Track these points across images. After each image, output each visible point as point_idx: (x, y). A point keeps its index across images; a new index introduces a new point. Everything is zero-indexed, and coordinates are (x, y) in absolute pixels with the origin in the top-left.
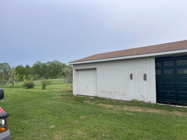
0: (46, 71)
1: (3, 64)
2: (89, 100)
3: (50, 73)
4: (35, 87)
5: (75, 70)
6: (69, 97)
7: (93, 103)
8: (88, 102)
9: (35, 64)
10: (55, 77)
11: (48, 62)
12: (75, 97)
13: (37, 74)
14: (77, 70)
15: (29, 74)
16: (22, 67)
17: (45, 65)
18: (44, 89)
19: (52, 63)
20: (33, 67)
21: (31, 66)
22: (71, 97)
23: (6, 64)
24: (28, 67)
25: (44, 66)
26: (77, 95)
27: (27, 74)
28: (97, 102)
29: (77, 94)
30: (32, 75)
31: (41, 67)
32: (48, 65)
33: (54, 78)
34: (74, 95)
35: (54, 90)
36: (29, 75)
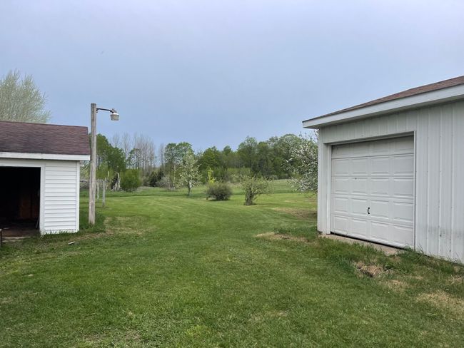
0: (267, 161)
1: (180, 144)
2: (380, 261)
3: (275, 165)
4: (232, 198)
5: (327, 144)
6: (302, 239)
7: (398, 285)
8: (373, 270)
9: (242, 144)
10: (287, 175)
11: (272, 140)
12: (323, 241)
13: (246, 167)
14: (334, 147)
15: (230, 166)
16: (216, 152)
17: (264, 145)
18: (251, 204)
19: (281, 140)
20: (239, 151)
21: (235, 149)
22: (309, 241)
23: (186, 144)
24: (227, 151)
25: (263, 148)
26: (332, 233)
27: (225, 167)
28: (420, 278)
29: (333, 231)
30: (236, 170)
31: (257, 151)
32: (270, 146)
33: (285, 178)
34: (320, 233)
35: (274, 209)
36: (230, 170)
